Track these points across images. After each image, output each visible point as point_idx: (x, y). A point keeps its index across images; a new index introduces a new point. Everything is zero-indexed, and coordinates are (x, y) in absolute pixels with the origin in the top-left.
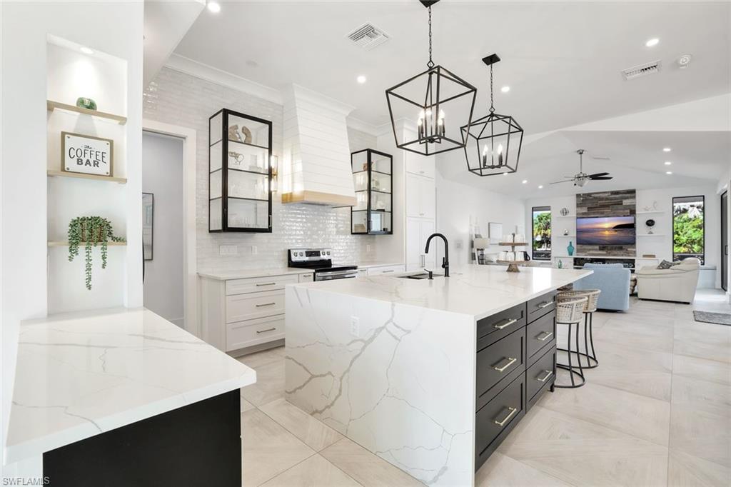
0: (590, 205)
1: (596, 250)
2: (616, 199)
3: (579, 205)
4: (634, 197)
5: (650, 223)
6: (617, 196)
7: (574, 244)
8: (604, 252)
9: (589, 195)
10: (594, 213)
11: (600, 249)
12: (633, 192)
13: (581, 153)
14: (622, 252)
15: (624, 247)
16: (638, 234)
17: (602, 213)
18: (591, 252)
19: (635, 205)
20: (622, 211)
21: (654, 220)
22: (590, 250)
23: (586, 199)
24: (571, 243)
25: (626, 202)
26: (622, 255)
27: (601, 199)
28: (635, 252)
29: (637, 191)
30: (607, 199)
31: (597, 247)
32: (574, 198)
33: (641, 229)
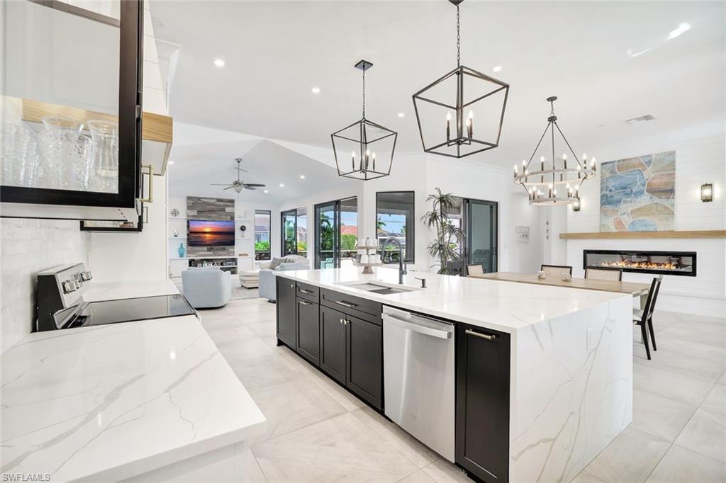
0: (200, 209)
1: (204, 251)
2: (220, 205)
3: (189, 208)
4: (233, 206)
5: (243, 228)
6: (222, 203)
7: (185, 246)
8: (211, 253)
9: (199, 199)
10: (203, 217)
11: (208, 250)
12: (232, 201)
13: (239, 162)
14: (224, 253)
15: (226, 247)
16: (236, 238)
17: (210, 217)
18: (200, 253)
19: (234, 213)
20: (224, 217)
21: (246, 226)
22: (199, 251)
23: (197, 203)
24: (182, 244)
25: (228, 210)
26: (225, 255)
27: (209, 204)
28: (234, 252)
29: (235, 202)
30: (214, 205)
31: (205, 248)
32: (185, 200)
33: (238, 233)
